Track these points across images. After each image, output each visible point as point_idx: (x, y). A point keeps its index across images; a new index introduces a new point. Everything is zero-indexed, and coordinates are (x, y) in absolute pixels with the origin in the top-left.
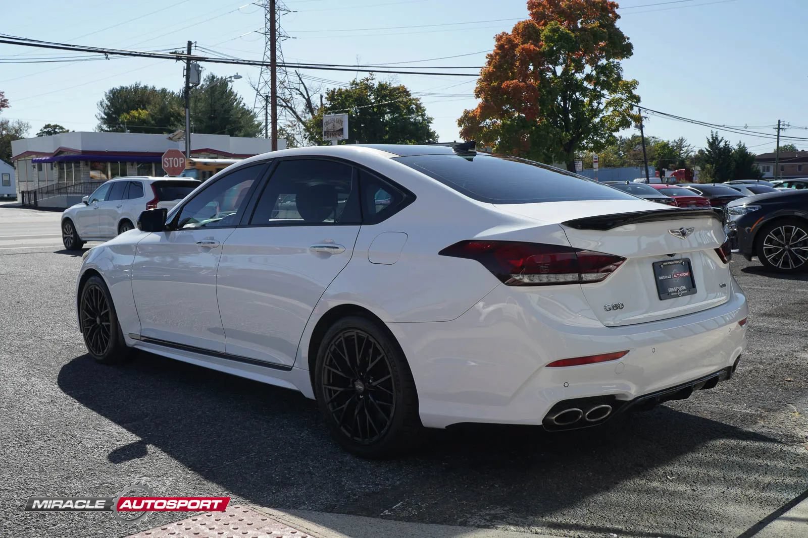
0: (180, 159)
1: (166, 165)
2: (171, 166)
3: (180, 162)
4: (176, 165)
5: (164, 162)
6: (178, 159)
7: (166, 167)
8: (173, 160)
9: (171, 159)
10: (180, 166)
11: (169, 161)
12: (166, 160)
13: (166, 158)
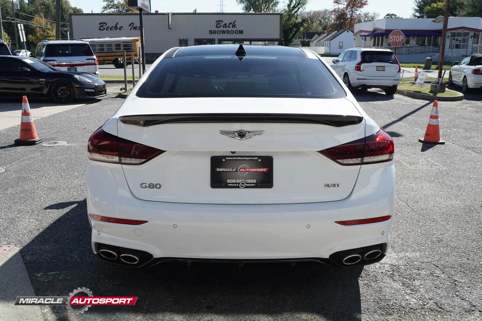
0: (401, 36)
1: (391, 40)
2: (394, 41)
3: (401, 39)
4: (398, 40)
5: (390, 38)
6: (400, 36)
7: (391, 41)
8: (396, 37)
9: (395, 36)
10: (400, 41)
11: (393, 38)
12: (392, 37)
13: (391, 36)
